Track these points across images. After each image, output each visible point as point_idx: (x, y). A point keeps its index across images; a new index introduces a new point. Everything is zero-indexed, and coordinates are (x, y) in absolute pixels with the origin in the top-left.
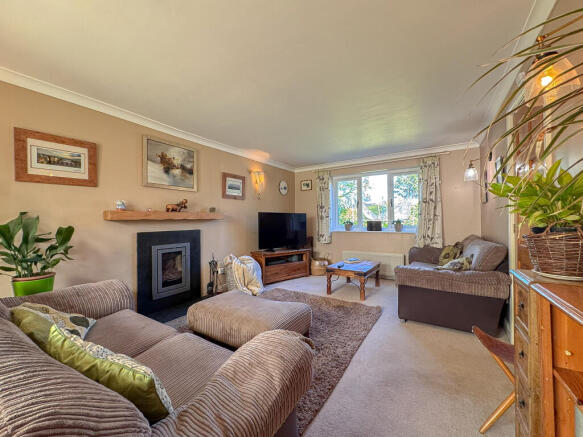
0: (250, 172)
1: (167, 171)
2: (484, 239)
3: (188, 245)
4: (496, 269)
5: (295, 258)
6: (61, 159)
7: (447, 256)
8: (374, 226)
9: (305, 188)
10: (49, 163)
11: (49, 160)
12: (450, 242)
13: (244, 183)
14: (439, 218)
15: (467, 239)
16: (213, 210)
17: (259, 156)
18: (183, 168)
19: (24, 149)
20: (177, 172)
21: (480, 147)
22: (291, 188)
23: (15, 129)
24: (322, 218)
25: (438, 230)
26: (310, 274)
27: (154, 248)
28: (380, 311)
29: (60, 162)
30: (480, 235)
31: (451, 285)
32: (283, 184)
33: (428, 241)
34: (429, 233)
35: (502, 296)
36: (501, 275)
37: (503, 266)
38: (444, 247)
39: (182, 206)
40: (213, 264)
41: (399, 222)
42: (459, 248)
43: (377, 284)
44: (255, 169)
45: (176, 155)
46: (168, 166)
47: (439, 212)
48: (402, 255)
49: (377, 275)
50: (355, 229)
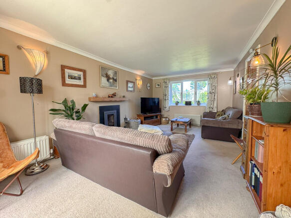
0: (136, 80)
1: (108, 80)
2: (233, 108)
3: (116, 111)
4: (238, 118)
5: (154, 117)
6: (75, 77)
7: (219, 115)
8: (188, 104)
9: (157, 86)
10: (72, 78)
11: (71, 77)
12: (220, 109)
13: (134, 85)
14: (216, 100)
15: (227, 108)
16: (124, 97)
17: (139, 73)
18: (113, 79)
19: (64, 73)
20: (111, 81)
21: (234, 71)
22: (151, 87)
23: (61, 65)
24: (165, 100)
25: (215, 105)
26: (161, 124)
27: (105, 112)
28: (194, 136)
29: (75, 78)
30: (232, 107)
31: (222, 125)
32: (148, 85)
33: (211, 109)
34: (212, 106)
35: (240, 128)
36: (240, 120)
37: (241, 117)
38: (217, 112)
39: (114, 95)
40: (125, 119)
41: (199, 102)
42: (224, 112)
43: (190, 127)
44: (138, 78)
45: (111, 73)
46: (108, 78)
47: (216, 98)
48: (200, 115)
49: (190, 124)
50: (179, 105)
